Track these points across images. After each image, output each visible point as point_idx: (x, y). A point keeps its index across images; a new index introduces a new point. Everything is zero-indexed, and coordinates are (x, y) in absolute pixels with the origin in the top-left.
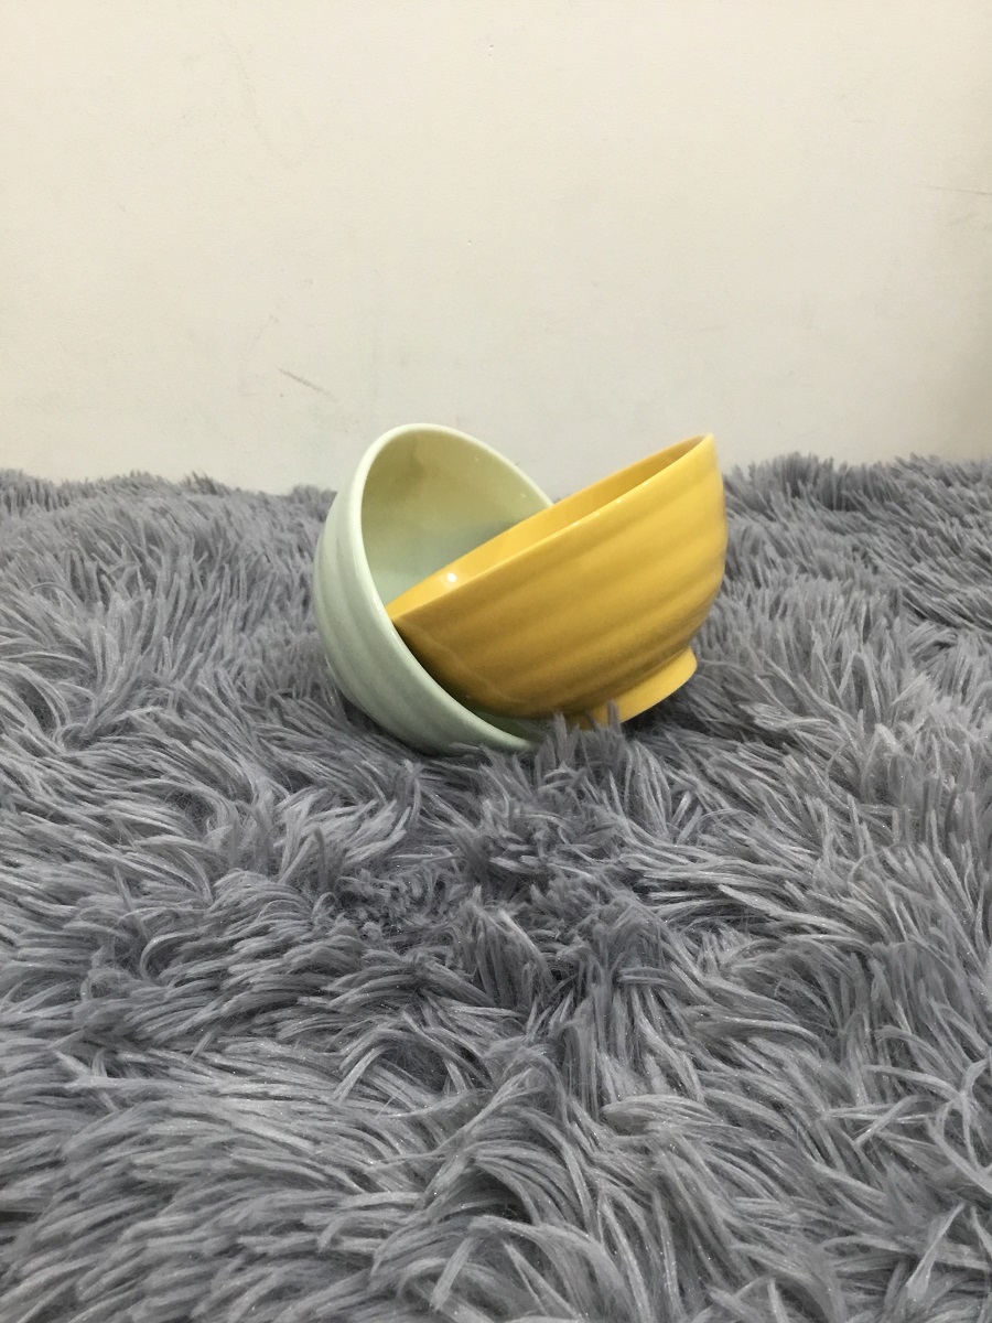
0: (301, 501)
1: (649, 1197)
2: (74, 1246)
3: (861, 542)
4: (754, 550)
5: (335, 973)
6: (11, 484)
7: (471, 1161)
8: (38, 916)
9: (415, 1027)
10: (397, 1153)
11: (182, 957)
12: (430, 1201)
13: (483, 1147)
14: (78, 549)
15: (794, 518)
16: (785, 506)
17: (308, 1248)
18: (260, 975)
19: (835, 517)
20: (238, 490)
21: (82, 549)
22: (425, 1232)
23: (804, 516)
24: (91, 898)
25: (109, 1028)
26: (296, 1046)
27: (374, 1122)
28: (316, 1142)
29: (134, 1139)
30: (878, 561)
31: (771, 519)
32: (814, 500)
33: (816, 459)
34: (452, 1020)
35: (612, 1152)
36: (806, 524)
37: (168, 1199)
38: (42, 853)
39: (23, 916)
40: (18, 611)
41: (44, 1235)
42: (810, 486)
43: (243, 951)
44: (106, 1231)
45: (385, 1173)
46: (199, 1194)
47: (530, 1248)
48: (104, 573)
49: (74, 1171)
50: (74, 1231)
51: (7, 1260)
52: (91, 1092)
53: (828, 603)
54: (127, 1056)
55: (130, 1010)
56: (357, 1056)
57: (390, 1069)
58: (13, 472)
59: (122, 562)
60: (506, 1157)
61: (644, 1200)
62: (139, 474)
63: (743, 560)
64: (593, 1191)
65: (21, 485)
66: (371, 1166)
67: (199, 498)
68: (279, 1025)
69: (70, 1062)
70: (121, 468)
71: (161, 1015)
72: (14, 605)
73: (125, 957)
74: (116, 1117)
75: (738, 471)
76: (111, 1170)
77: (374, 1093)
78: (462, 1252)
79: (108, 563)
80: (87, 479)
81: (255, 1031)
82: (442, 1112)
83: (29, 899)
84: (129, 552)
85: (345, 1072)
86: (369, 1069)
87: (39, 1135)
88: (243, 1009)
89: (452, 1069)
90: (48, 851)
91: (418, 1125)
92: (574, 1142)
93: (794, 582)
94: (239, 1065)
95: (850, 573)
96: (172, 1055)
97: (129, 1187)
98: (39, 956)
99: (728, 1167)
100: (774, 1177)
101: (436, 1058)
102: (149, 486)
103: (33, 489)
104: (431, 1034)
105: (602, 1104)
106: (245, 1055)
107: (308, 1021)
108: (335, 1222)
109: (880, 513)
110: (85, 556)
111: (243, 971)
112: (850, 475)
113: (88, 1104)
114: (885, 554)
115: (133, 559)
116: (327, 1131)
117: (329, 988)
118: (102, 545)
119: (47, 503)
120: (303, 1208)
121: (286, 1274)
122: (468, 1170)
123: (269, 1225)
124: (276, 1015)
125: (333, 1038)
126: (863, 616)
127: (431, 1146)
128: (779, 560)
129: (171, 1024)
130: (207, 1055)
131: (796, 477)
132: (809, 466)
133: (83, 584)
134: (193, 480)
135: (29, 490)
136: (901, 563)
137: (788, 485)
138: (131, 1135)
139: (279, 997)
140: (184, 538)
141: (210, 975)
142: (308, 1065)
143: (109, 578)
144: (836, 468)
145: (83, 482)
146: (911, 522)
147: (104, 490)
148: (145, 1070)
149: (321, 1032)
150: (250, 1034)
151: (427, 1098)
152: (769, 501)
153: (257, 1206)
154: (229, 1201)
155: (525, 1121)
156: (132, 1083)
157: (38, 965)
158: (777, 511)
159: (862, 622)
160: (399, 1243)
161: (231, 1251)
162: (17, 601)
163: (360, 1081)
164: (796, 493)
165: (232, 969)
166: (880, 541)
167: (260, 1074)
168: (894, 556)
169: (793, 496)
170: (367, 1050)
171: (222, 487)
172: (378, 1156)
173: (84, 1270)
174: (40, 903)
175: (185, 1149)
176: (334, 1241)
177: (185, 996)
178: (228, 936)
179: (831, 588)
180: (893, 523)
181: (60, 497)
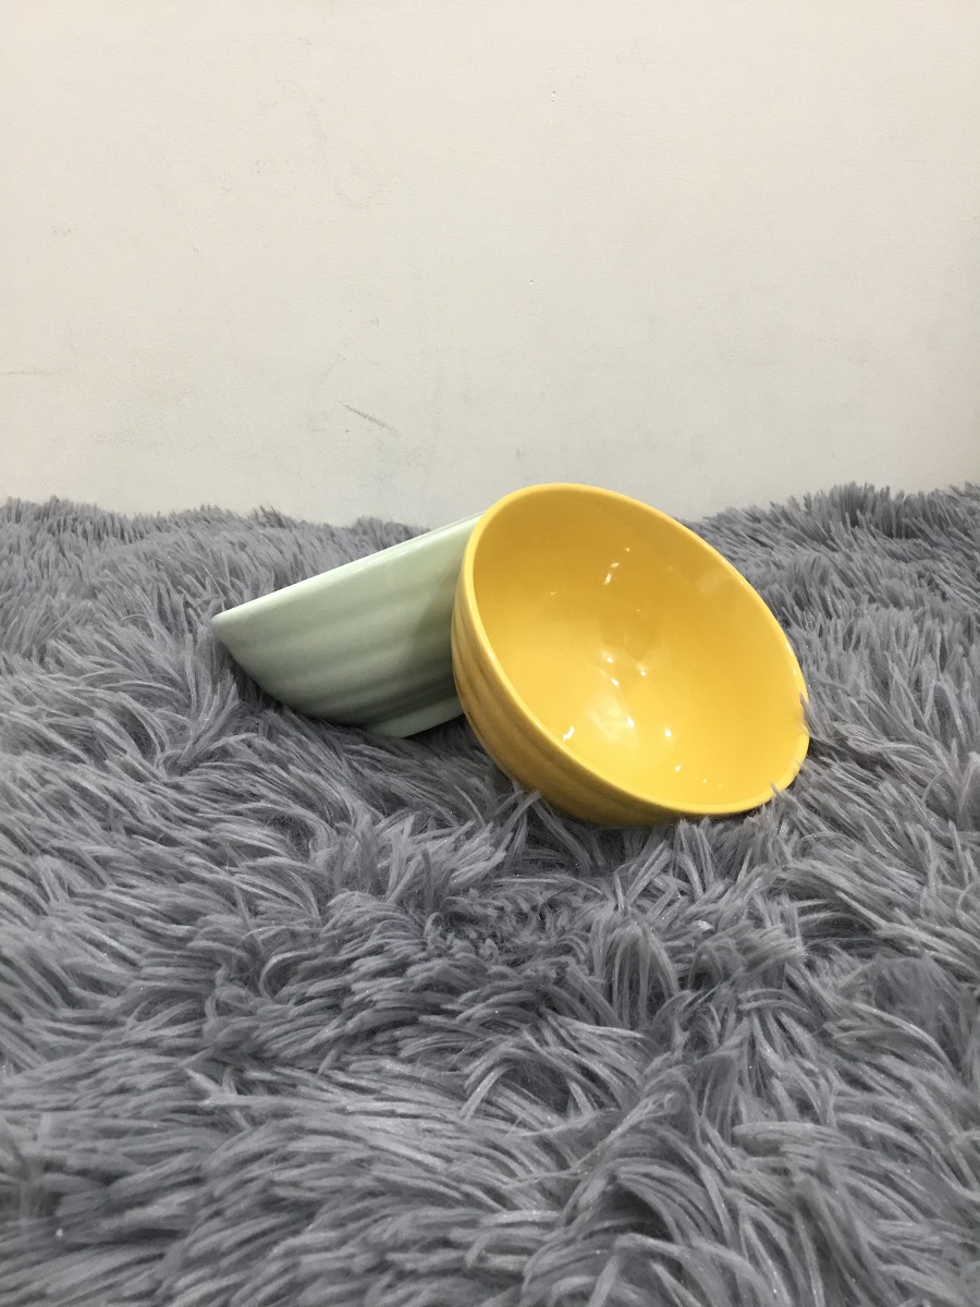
0: (365, 533)
1: (790, 1218)
2: (225, 1262)
3: (926, 569)
4: (823, 580)
5: (454, 991)
6: (87, 518)
7: (613, 1178)
8: (155, 936)
9: (536, 1045)
10: (530, 1172)
11: (299, 977)
12: (570, 1220)
13: (625, 1164)
14: (164, 582)
15: (856, 547)
16: (845, 536)
17: (456, 1266)
18: (384, 991)
19: (896, 545)
20: (304, 522)
21: (169, 583)
22: (571, 1248)
23: (866, 545)
24: (208, 917)
25: (234, 1046)
26: (418, 1064)
27: (503, 1141)
28: (448, 1160)
29: (270, 1156)
30: (946, 588)
31: (833, 550)
32: (872, 528)
33: (872, 488)
34: (574, 1038)
35: (749, 1172)
36: (867, 553)
37: (310, 1217)
38: (155, 875)
39: (143, 937)
40: (112, 642)
41: (195, 1251)
42: (868, 515)
43: (362, 970)
44: (256, 1246)
45: (522, 1191)
46: (346, 1210)
47: (676, 1268)
48: (191, 606)
49: (219, 1187)
50: (225, 1246)
51: (158, 1277)
52: (224, 1110)
53: (902, 632)
54: (254, 1074)
55: (257, 1028)
56: (482, 1075)
57: (515, 1090)
58: (88, 506)
59: (206, 595)
60: (647, 1175)
61: (784, 1219)
62: (209, 508)
63: (813, 591)
64: (733, 1211)
65: (97, 519)
66: (507, 1185)
67: (270, 531)
68: (400, 1044)
69: (200, 1080)
70: (192, 503)
71: (286, 1033)
72: (109, 637)
73: (246, 975)
74: (250, 1134)
75: (793, 501)
76: (254, 1187)
77: (500, 1113)
78: (611, 1269)
79: (194, 596)
80: (159, 513)
81: (379, 1049)
82: (571, 1132)
83: (148, 920)
84: (213, 585)
85: (468, 1093)
86: (493, 1089)
87: (179, 1151)
88: (366, 1028)
89: (575, 1089)
90: (160, 873)
91: (546, 1145)
92: (709, 1162)
93: (865, 612)
94: (363, 1083)
95: (919, 601)
96: (297, 1073)
97: (271, 1204)
98: (163, 974)
99: (866, 1189)
100: (912, 1200)
101: (557, 1077)
102: (221, 520)
103: (109, 524)
104: (553, 1052)
105: (733, 1124)
106: (368, 1073)
107: (429, 1040)
108: (480, 1240)
109: (943, 539)
110: (171, 588)
111: (366, 989)
112: (908, 502)
113: (220, 1122)
114: (951, 580)
115: (217, 592)
116: (458, 1150)
117: (450, 1007)
118: (188, 579)
119: (123, 537)
120: (448, 1225)
121: (435, 1291)
122: (610, 1188)
123: (415, 1243)
124: (398, 1033)
125: (455, 1058)
126: (939, 645)
127: (563, 1165)
128: (846, 590)
129: (294, 1042)
130: (330, 1073)
131: (853, 506)
132: (866, 496)
133: (169, 615)
134: (260, 513)
135: (105, 524)
136: (968, 589)
137: (847, 515)
138: (268, 1152)
139: (401, 1015)
140: (263, 570)
141: (329, 994)
142: (429, 1084)
143: (195, 610)
144: (893, 496)
145: (155, 516)
146: (974, 548)
147: (177, 523)
148: (272, 1089)
149: (441, 1051)
150: (371, 1052)
151: (552, 1118)
152: (829, 531)
153: (401, 1223)
154: (372, 1218)
155: (663, 1140)
156: (261, 1101)
157: (162, 984)
158: (838, 541)
159: (938, 652)
160: (547, 1260)
161: (381, 1267)
162: (113, 633)
163: (487, 1101)
164: (855, 523)
165: (355, 987)
166: (945, 568)
167: (386, 1092)
168: (961, 582)
169: (853, 526)
170: (490, 1069)
171: (288, 519)
172: (512, 1174)
173: (237, 1286)
174: (159, 923)
175: (325, 1165)
176: (481, 1259)
177: (307, 1014)
178: (344, 955)
179: (903, 617)
180: (957, 549)
181: (135, 531)
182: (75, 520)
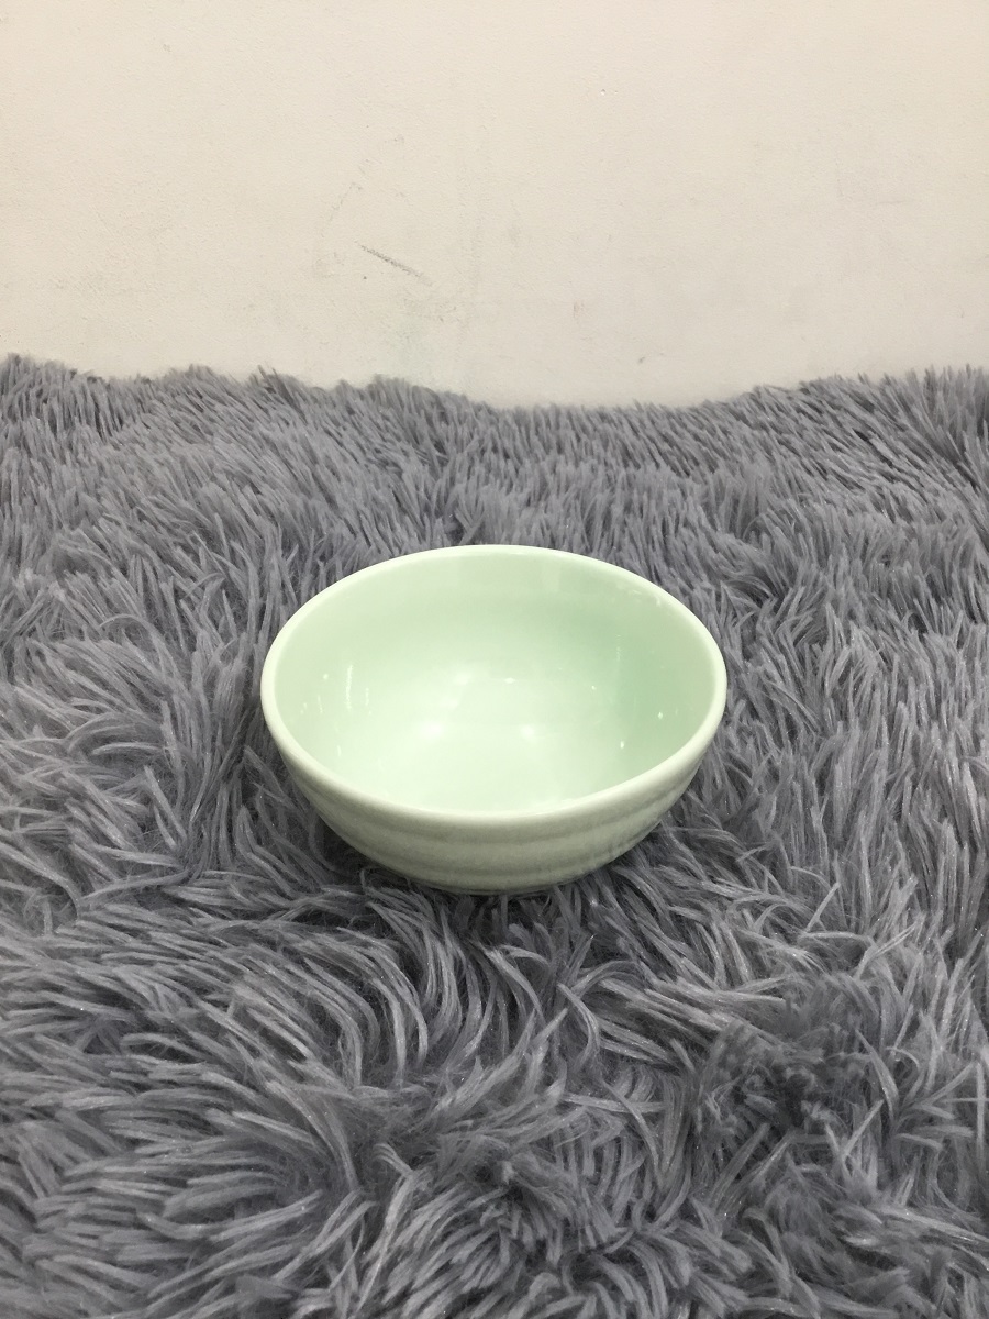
4: (965, 558)
6: (54, 391)
14: (149, 558)
48: (183, 594)
59: (202, 574)
62: (199, 368)
65: (65, 390)
79: (186, 578)
84: (207, 557)
103: (79, 393)
110: (158, 567)
115: (214, 566)
119: (98, 423)
133: (157, 606)
134: (260, 377)
135: (76, 402)
140: (269, 525)
152: (963, 449)
158: (974, 466)
171: (296, 387)
181: (111, 408)
182: (39, 394)
